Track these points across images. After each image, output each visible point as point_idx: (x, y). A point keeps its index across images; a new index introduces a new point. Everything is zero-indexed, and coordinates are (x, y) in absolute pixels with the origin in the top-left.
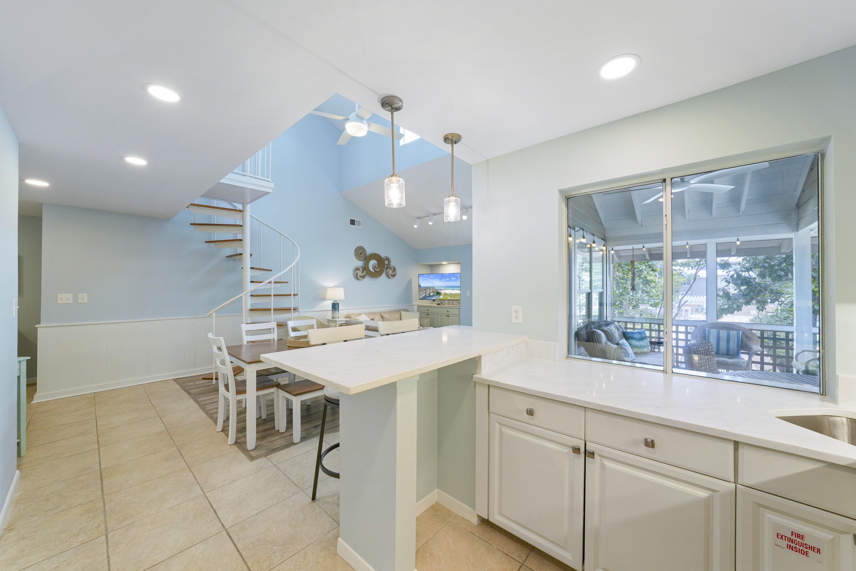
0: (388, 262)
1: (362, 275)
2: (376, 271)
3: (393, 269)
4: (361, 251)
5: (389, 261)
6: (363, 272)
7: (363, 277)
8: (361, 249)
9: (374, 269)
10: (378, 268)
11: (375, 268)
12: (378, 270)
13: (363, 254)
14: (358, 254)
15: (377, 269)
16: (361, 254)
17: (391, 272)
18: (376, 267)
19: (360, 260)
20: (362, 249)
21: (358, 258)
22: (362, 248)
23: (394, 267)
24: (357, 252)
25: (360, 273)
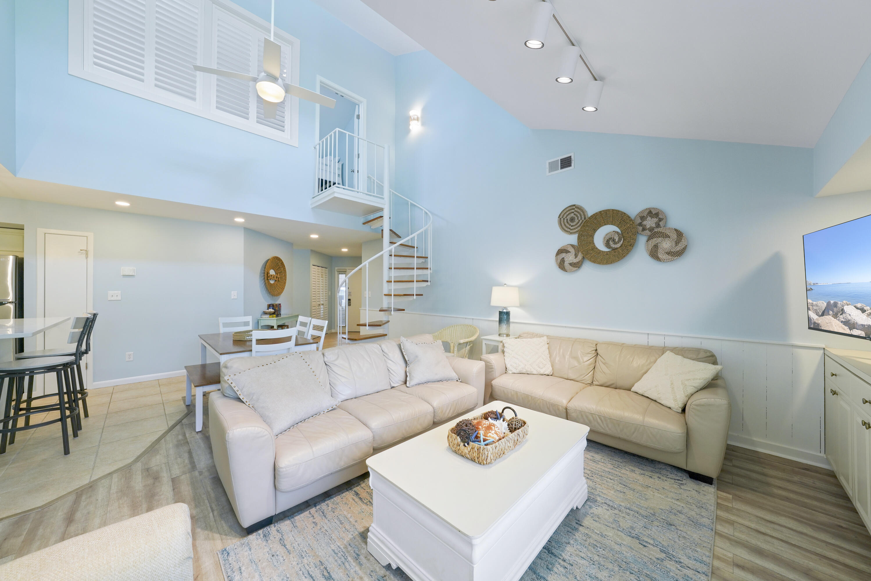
0: (655, 220)
1: (576, 261)
2: (614, 249)
3: (674, 236)
4: (572, 215)
5: (660, 216)
6: (576, 256)
7: (577, 265)
8: (573, 211)
9: (607, 245)
10: (620, 240)
11: (611, 243)
12: (618, 245)
13: (578, 219)
14: (565, 221)
15: (615, 243)
16: (572, 220)
17: (666, 245)
18: (614, 240)
19: (571, 231)
20: (574, 209)
21: (567, 229)
22: (574, 207)
23: (676, 230)
24: (564, 219)
25: (570, 258)
